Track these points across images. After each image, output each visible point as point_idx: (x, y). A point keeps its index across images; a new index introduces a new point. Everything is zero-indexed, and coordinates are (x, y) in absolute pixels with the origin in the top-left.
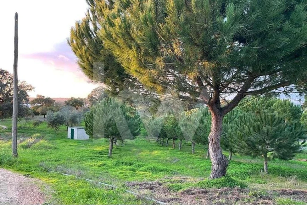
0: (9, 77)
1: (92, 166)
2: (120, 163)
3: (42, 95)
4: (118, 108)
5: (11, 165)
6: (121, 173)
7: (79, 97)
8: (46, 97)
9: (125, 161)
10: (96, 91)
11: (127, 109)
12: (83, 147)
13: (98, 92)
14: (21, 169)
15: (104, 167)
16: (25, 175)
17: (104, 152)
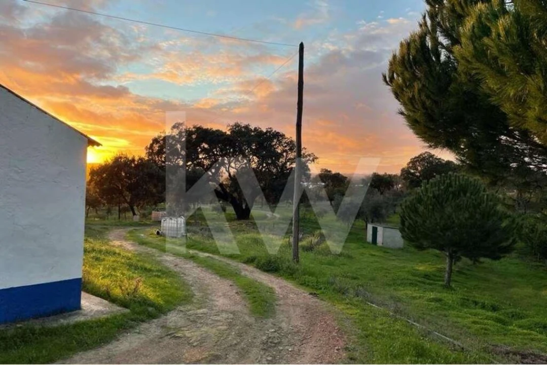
0: (285, 141)
1: (414, 298)
2: (470, 302)
3: (329, 170)
4: (465, 195)
5: (292, 274)
6: (474, 322)
7: (386, 173)
8: (333, 172)
9: (482, 301)
10: (416, 161)
11: (485, 197)
12: (393, 260)
13: (419, 163)
14: (305, 283)
15: (438, 305)
16: (311, 294)
17: (433, 275)
